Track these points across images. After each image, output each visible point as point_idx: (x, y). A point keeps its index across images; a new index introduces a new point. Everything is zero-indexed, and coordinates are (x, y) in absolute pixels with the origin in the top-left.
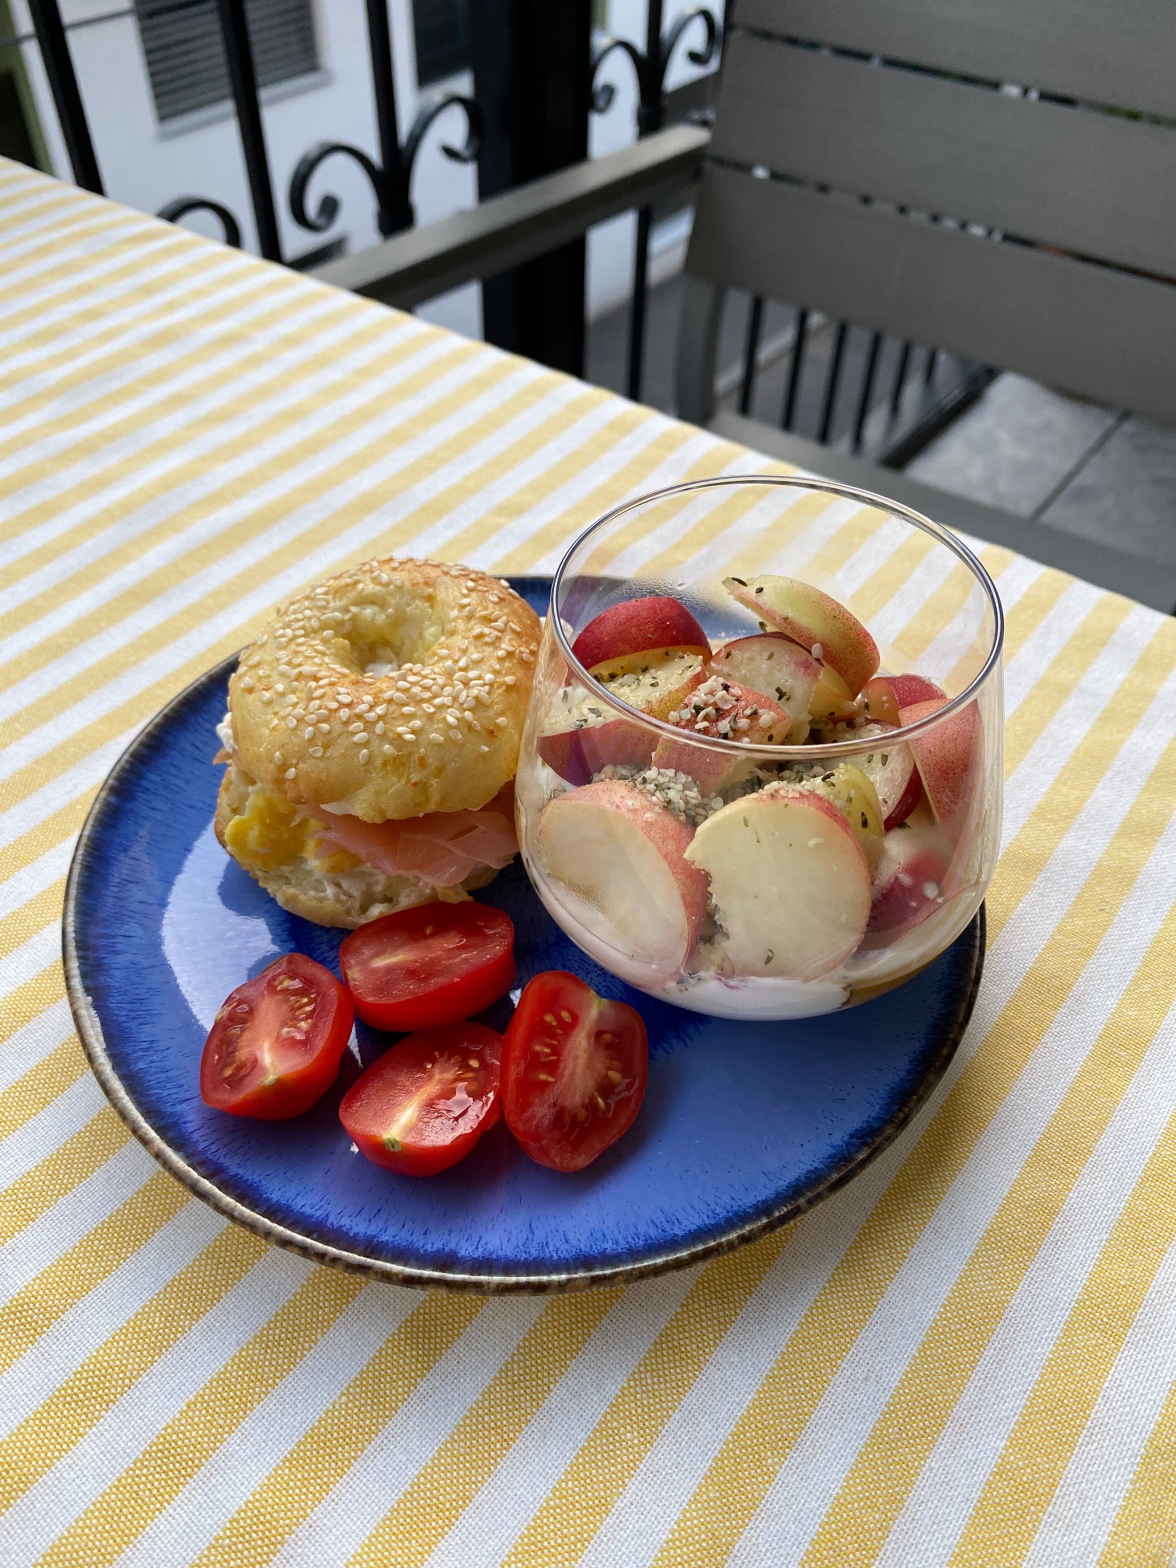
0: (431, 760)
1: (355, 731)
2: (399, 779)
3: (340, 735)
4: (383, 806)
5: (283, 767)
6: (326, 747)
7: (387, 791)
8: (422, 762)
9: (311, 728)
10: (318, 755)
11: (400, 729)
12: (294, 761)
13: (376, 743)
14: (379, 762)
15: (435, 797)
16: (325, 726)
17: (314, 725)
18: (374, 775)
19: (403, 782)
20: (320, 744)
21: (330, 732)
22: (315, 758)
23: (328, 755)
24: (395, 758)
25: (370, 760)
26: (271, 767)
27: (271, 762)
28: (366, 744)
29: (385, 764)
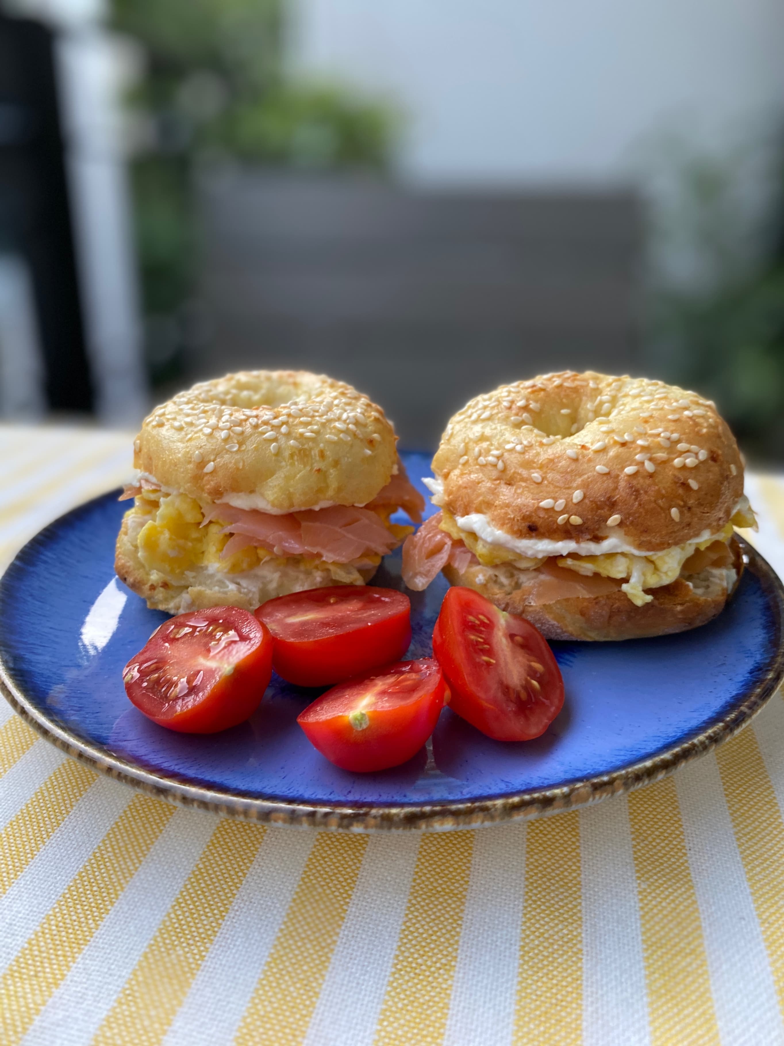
0: (328, 453)
1: (264, 431)
2: (305, 467)
3: (251, 435)
4: (291, 490)
5: (202, 464)
6: (241, 444)
7: (295, 476)
8: (322, 454)
9: (226, 431)
10: (235, 449)
11: (301, 430)
12: (212, 458)
13: (282, 440)
14: (287, 454)
15: (333, 484)
16: (239, 429)
17: (229, 429)
18: (283, 464)
19: (308, 468)
20: (236, 441)
21: (242, 433)
22: (231, 452)
23: (243, 448)
24: (300, 451)
25: (278, 453)
26: (191, 466)
27: (190, 462)
28: (275, 440)
29: (292, 456)
